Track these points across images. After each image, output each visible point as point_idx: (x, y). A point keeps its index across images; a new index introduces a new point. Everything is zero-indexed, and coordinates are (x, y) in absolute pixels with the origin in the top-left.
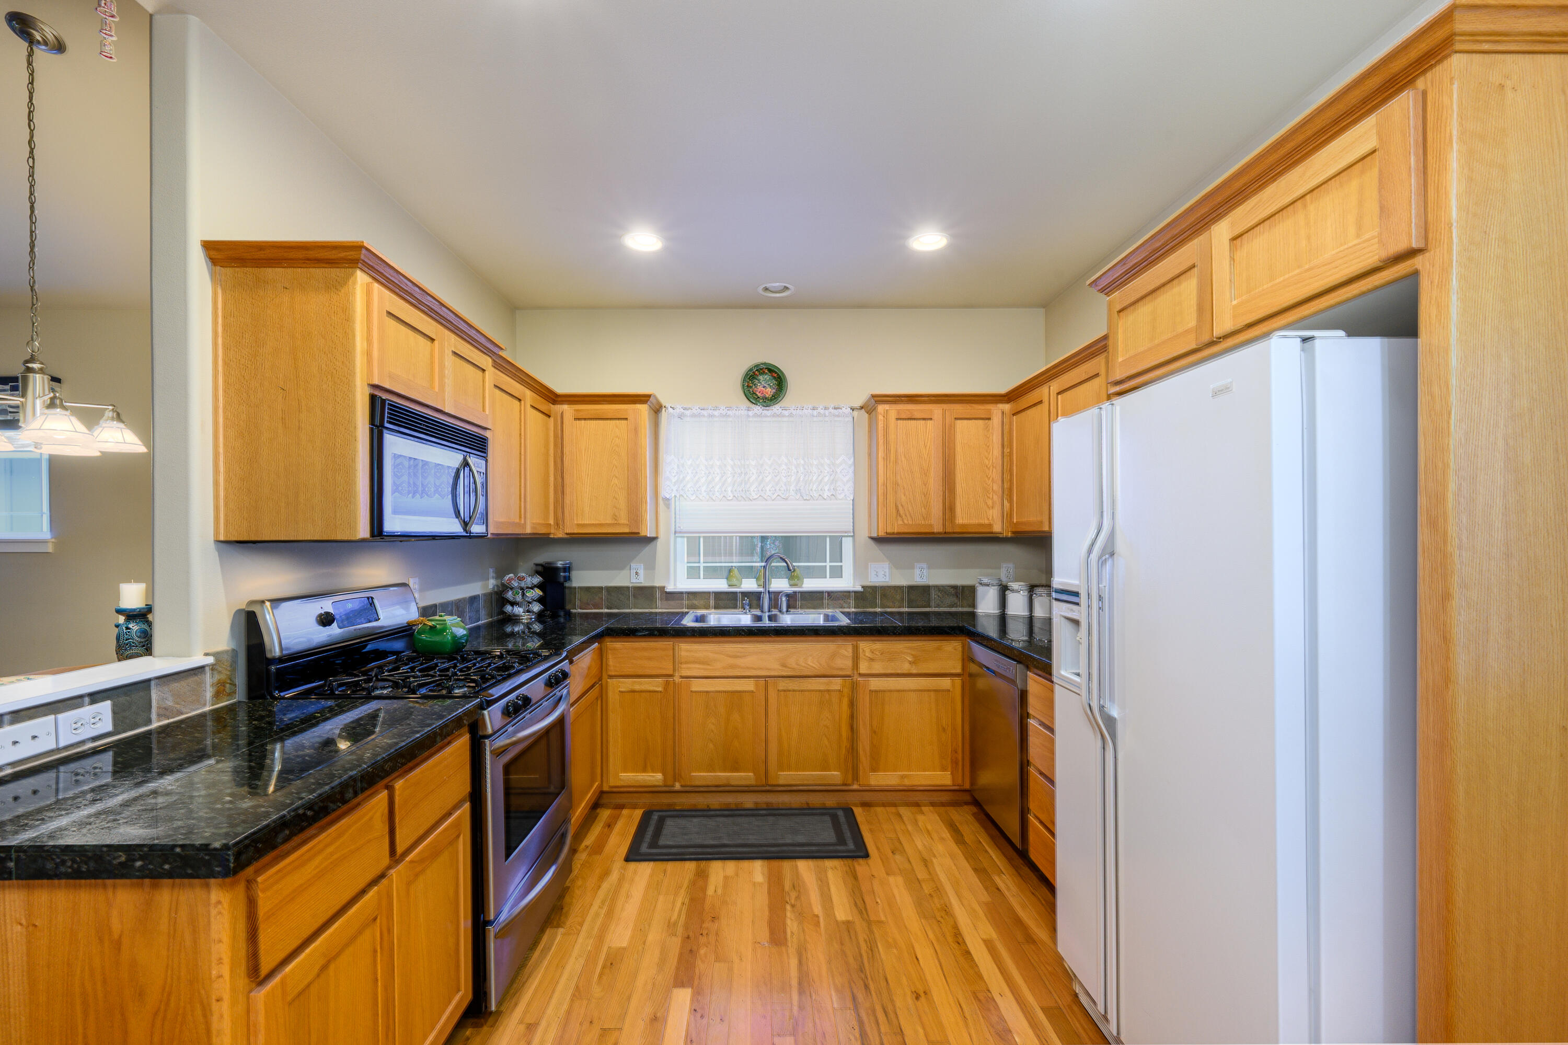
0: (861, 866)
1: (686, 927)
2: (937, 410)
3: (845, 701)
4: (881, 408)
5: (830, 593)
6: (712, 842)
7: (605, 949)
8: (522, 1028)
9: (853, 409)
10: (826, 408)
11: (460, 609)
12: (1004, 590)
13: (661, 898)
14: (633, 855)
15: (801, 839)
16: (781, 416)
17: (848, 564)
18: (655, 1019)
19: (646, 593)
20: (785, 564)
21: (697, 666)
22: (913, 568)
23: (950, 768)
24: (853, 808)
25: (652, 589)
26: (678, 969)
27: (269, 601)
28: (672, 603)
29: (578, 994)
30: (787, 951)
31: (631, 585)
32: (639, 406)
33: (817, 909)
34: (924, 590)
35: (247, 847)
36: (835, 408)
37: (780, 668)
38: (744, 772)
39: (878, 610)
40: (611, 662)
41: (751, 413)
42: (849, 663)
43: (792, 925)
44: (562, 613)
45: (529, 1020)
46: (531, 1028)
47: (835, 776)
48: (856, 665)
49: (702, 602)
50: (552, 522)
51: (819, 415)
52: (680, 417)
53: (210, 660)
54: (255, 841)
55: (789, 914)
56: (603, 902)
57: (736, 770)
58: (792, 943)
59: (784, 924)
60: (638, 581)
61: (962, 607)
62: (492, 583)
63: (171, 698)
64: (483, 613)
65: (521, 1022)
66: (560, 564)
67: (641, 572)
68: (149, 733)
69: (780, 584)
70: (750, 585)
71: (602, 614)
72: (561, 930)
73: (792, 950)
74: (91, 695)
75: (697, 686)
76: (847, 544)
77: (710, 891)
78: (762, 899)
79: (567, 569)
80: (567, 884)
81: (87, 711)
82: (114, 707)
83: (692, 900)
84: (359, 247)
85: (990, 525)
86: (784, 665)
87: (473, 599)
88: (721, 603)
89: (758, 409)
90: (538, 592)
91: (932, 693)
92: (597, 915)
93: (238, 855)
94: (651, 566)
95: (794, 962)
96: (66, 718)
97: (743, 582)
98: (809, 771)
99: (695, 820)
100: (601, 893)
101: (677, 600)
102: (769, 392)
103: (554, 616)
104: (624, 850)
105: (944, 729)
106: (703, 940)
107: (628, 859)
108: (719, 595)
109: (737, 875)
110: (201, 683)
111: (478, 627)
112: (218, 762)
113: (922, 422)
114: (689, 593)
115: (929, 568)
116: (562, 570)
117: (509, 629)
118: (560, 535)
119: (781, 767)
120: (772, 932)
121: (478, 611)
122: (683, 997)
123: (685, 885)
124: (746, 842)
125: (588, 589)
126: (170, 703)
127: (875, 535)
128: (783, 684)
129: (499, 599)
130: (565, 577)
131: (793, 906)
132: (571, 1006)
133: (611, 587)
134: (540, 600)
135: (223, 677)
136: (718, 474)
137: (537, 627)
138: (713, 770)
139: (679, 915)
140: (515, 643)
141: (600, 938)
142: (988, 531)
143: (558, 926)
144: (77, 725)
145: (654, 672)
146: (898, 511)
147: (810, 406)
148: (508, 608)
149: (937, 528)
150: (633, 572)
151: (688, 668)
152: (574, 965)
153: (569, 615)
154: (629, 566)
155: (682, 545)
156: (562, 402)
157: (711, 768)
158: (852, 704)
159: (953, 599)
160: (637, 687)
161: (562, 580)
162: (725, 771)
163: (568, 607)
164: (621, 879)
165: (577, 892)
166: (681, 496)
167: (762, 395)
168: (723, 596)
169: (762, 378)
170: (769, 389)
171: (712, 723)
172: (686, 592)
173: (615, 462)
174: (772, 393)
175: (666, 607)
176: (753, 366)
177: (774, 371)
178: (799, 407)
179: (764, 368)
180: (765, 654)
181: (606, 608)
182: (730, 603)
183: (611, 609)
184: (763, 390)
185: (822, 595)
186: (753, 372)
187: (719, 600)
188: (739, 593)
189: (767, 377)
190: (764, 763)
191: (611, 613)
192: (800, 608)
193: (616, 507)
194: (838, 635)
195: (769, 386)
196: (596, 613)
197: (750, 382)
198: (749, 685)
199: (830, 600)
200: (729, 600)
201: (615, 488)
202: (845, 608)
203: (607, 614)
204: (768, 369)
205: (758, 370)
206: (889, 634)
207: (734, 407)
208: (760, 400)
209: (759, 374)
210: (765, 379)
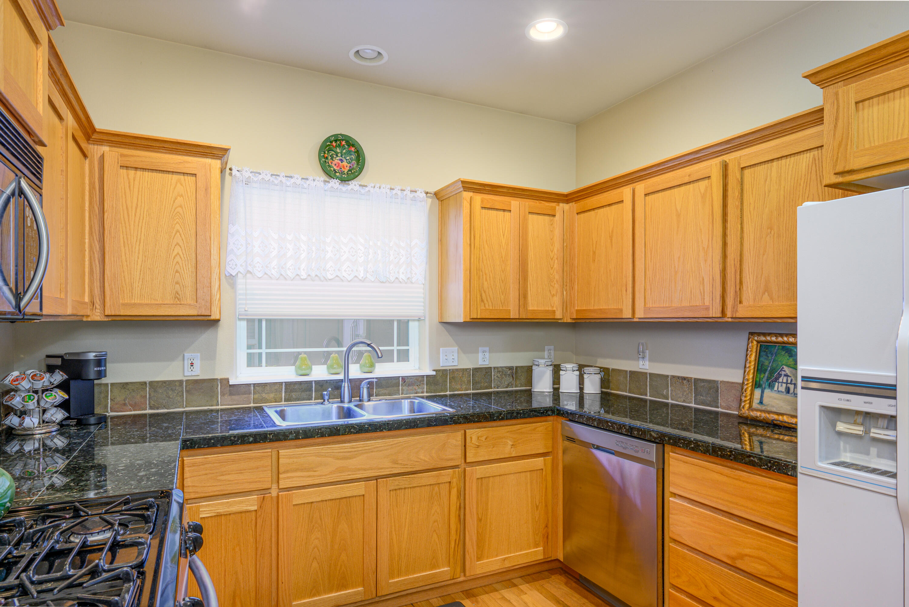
2: (515, 203)
3: (454, 493)
4: (466, 195)
5: (404, 378)
9: (427, 195)
12: (557, 370)
16: (358, 192)
17: (413, 348)
19: (204, 387)
21: (300, 474)
22: (477, 352)
23: (542, 544)
24: (462, 602)
25: (213, 381)
28: (235, 397)
31: (184, 379)
32: (208, 161)
34: (487, 371)
37: (390, 465)
38: (353, 587)
39: (448, 393)
40: (189, 482)
41: (329, 187)
42: (459, 452)
44: (91, 420)
47: (444, 572)
49: (272, 395)
50: (87, 299)
51: (397, 196)
52: (249, 180)
57: (344, 587)
60: (193, 374)
61: (516, 386)
66: (91, 356)
67: (198, 363)
70: (322, 373)
71: (145, 415)
76: (414, 329)
79: (100, 362)
85: (554, 312)
86: (395, 462)
88: (294, 395)
89: (335, 183)
90: (60, 396)
91: (529, 473)
97: (314, 370)
98: (420, 573)
101: (243, 394)
102: (346, 166)
103: (81, 424)
105: (537, 507)
108: (290, 386)
113: (501, 213)
114: (257, 385)
115: (490, 352)
116: (93, 364)
118: (97, 316)
119: (392, 576)
125: (124, 386)
127: (468, 319)
128: (393, 483)
130: (96, 372)
133: (158, 382)
134: (64, 405)
137: (60, 442)
138: (318, 593)
140: (25, 465)
142: (551, 317)
146: (481, 296)
147: (389, 187)
149: (514, 314)
150: (187, 363)
153: (99, 420)
154: (182, 355)
155: (242, 326)
157: (315, 591)
158: (460, 494)
159: (509, 380)
161: (92, 376)
162: (331, 591)
163: (98, 411)
166: (249, 272)
167: (338, 169)
168: (296, 387)
169: (338, 150)
170: (345, 163)
171: (317, 538)
172: (254, 384)
173: (178, 227)
174: (348, 168)
175: (231, 403)
176: (332, 136)
177: (353, 145)
178: (378, 185)
179: (343, 140)
180: (377, 451)
181: (151, 408)
182: (304, 395)
183: (158, 409)
184: (339, 164)
185: (397, 381)
186: (331, 142)
187: (292, 391)
188: (313, 383)
189: (344, 151)
190: (374, 573)
191: (158, 415)
192: (376, 396)
193: (177, 283)
194: (450, 424)
195: (345, 161)
196: (135, 416)
197: (326, 152)
198: (358, 489)
199: (405, 385)
200: (303, 391)
201: (178, 259)
202: (419, 393)
203: (152, 415)
204: (347, 142)
205: (336, 141)
206: (495, 420)
207: (311, 178)
208: (338, 174)
209: (336, 147)
210: (341, 153)
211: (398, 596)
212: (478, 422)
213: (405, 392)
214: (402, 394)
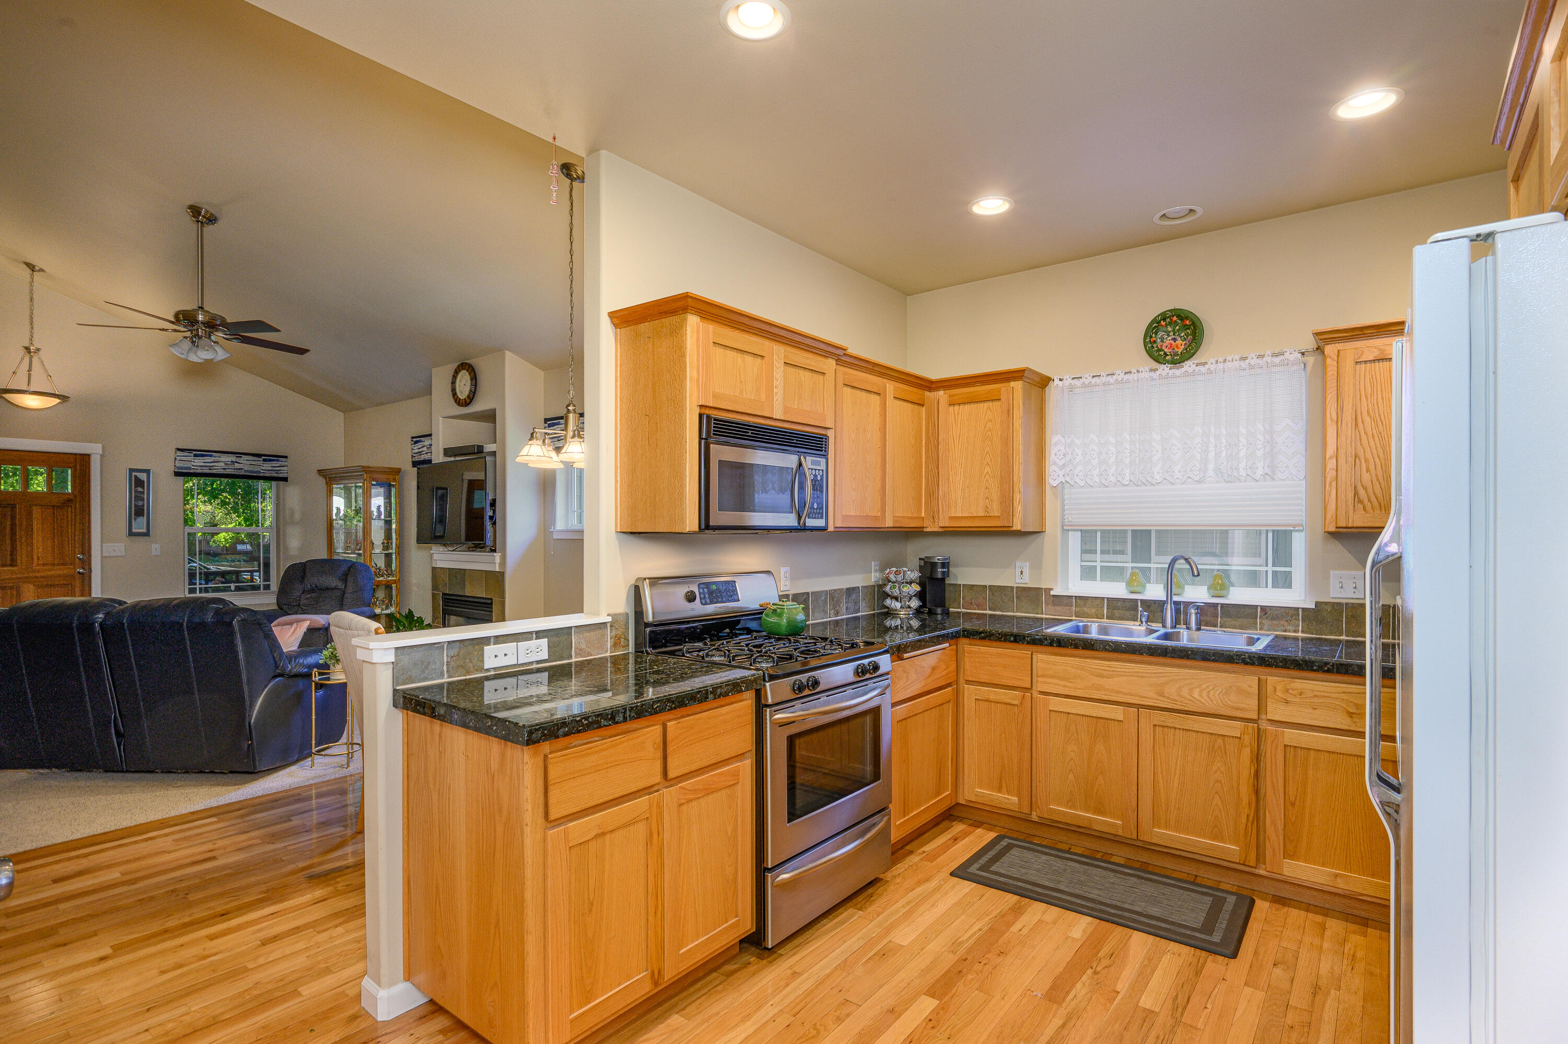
0: (1215, 965)
1: (969, 950)
3: (1246, 754)
4: (1330, 349)
5: (1264, 609)
6: (1047, 884)
7: (885, 941)
8: (790, 972)
9: (1303, 354)
10: (1261, 356)
11: (835, 599)
13: (963, 917)
14: (960, 873)
15: (1154, 911)
16: (1194, 374)
17: (1299, 569)
18: (892, 1011)
19: (1032, 595)
20: (1188, 567)
21: (1055, 681)
24: (1255, 899)
25: (1038, 590)
26: (938, 981)
27: (648, 578)
28: (1058, 608)
29: (844, 966)
30: (1058, 1009)
31: (1016, 585)
32: (1012, 384)
33: (1122, 986)
35: (536, 730)
36: (1275, 355)
37: (1154, 696)
38: (1111, 818)
39: (1344, 637)
40: (968, 666)
41: (1155, 375)
42: (1253, 703)
43: (1081, 989)
44: (939, 610)
45: (797, 969)
46: (795, 975)
47: (1231, 849)
48: (1261, 707)
49: (1093, 610)
50: (924, 515)
51: (1251, 367)
52: (1071, 388)
53: (609, 619)
54: (544, 729)
55: (1084, 978)
56: (908, 903)
57: (1101, 812)
58: (1069, 1004)
59: (1073, 986)
60: (1023, 581)
62: (874, 577)
63: (584, 643)
64: (862, 605)
65: (791, 967)
66: (939, 559)
67: (1026, 571)
68: (570, 665)
69: (1197, 593)
70: (1155, 591)
71: (985, 615)
72: (861, 913)
73: (1063, 1011)
74: (537, 632)
75: (1056, 704)
76: (1299, 544)
77: (1015, 928)
78: (1066, 954)
79: (945, 565)
80: (888, 875)
81: (534, 643)
82: (549, 642)
83: (991, 929)
84: (686, 296)
86: (1161, 694)
87: (850, 591)
88: (1117, 613)
89: (1164, 369)
90: (917, 588)
92: (897, 911)
93: (530, 733)
94: (1037, 566)
95: (1057, 1022)
96: (523, 645)
97: (1147, 588)
98: (1195, 836)
99: (1044, 857)
100: (911, 895)
101: (1062, 605)
102: (1181, 345)
103: (932, 613)
104: (954, 865)
106: (977, 967)
107: (953, 874)
108: (1113, 603)
109: (1054, 923)
110: (604, 635)
111: (857, 618)
112: (614, 695)
114: (1078, 598)
116: (939, 565)
117: (888, 623)
118: (934, 527)
119: (1156, 822)
120: (1054, 987)
121: (856, 603)
122: (928, 1004)
123: (993, 915)
124: (1086, 895)
125: (971, 587)
126: (583, 646)
127: (1332, 529)
128: (1158, 717)
129: (880, 593)
130: (943, 573)
131: (1095, 973)
132: (832, 973)
133: (995, 586)
134: (918, 596)
135: (619, 632)
136: (1113, 454)
137: (915, 623)
138: (1073, 807)
139: (969, 938)
141: (888, 931)
143: (860, 909)
144: (528, 651)
145: (1010, 683)
146: (1356, 493)
147: (1237, 357)
148: (888, 602)
150: (1018, 571)
151: (1045, 683)
152: (853, 943)
153: (947, 613)
154: (1014, 563)
155: (1075, 540)
156: (937, 389)
157: (1071, 803)
158: (1257, 758)
160: (992, 697)
161: (941, 576)
162: (1087, 811)
163: (947, 605)
164: (937, 889)
165: (892, 887)
166: (1071, 482)
167: (1171, 350)
168: (1119, 604)
169: (1170, 329)
170: (1179, 342)
171: (1073, 751)
172: (1076, 597)
173: (988, 449)
174: (1183, 347)
175: (1054, 613)
176: (1158, 316)
177: (1187, 318)
178: (1221, 359)
179: (1173, 316)
180: (1138, 677)
181: (990, 609)
182: (1128, 614)
183: (994, 611)
184: (1171, 344)
185: (1254, 611)
186: (1159, 323)
187: (1114, 609)
188: (1139, 601)
189: (1178, 327)
190: (1134, 811)
191: (995, 615)
192: (1221, 627)
193: (987, 498)
194: (1237, 663)
195: (1179, 339)
196: (979, 614)
197: (1154, 335)
198: (1117, 713)
199: (1267, 618)
200: (1126, 610)
201: (988, 477)
202: (1289, 631)
203: (991, 616)
204: (1178, 316)
205: (1164, 320)
206: (1315, 671)
207: (1134, 370)
208: (1168, 358)
209: (1166, 325)
210: (1174, 331)
211: (1167, 853)
212: (1282, 667)
213: (1265, 627)
214: (1261, 629)
